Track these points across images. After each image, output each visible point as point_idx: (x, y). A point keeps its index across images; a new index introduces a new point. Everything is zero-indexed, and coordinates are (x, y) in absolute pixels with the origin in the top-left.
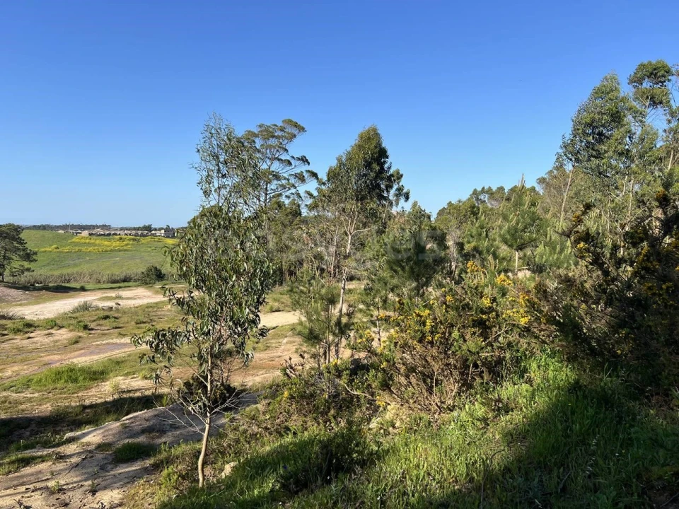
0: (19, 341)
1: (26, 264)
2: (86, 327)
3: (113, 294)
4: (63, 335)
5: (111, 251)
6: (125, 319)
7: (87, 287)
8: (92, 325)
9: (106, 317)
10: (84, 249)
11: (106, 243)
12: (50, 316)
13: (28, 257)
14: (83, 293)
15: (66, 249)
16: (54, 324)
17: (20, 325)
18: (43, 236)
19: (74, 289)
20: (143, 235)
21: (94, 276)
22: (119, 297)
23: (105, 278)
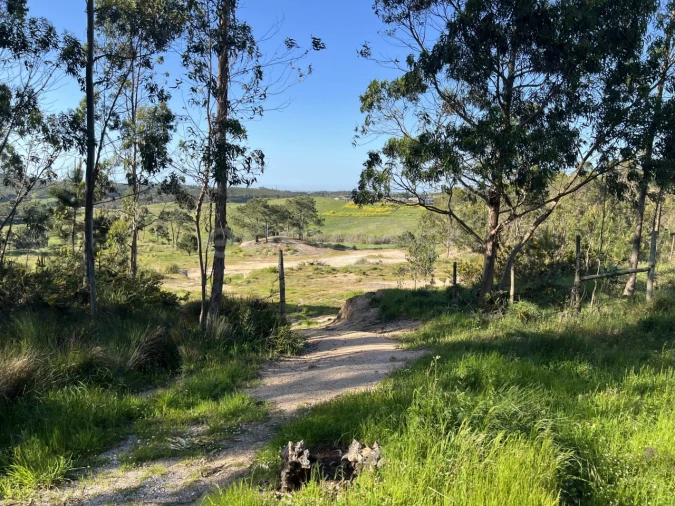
0: (330, 277)
1: (317, 228)
2: (364, 273)
3: (376, 253)
4: (353, 277)
5: (375, 216)
6: (386, 270)
7: (358, 246)
8: (368, 273)
9: (375, 269)
10: (353, 214)
11: (371, 209)
12: (344, 265)
13: (319, 222)
14: (355, 252)
15: (340, 214)
16: (347, 270)
17: (330, 269)
18: (324, 203)
19: (348, 248)
20: (400, 202)
21: (361, 238)
22: (381, 256)
23: (369, 240)
